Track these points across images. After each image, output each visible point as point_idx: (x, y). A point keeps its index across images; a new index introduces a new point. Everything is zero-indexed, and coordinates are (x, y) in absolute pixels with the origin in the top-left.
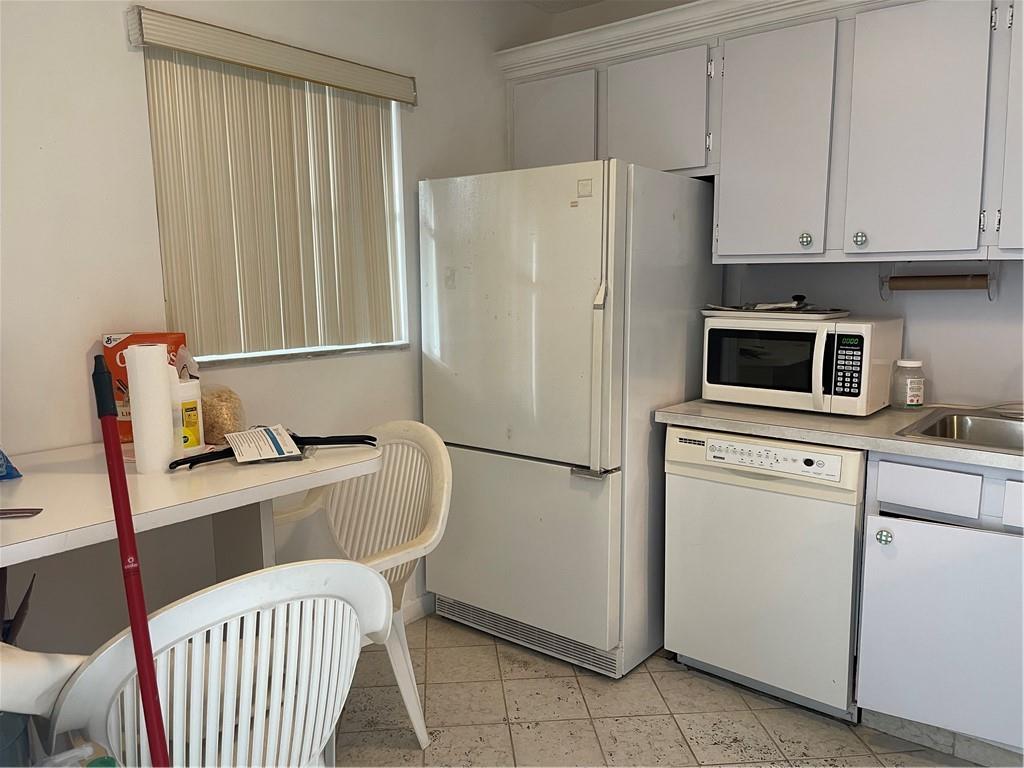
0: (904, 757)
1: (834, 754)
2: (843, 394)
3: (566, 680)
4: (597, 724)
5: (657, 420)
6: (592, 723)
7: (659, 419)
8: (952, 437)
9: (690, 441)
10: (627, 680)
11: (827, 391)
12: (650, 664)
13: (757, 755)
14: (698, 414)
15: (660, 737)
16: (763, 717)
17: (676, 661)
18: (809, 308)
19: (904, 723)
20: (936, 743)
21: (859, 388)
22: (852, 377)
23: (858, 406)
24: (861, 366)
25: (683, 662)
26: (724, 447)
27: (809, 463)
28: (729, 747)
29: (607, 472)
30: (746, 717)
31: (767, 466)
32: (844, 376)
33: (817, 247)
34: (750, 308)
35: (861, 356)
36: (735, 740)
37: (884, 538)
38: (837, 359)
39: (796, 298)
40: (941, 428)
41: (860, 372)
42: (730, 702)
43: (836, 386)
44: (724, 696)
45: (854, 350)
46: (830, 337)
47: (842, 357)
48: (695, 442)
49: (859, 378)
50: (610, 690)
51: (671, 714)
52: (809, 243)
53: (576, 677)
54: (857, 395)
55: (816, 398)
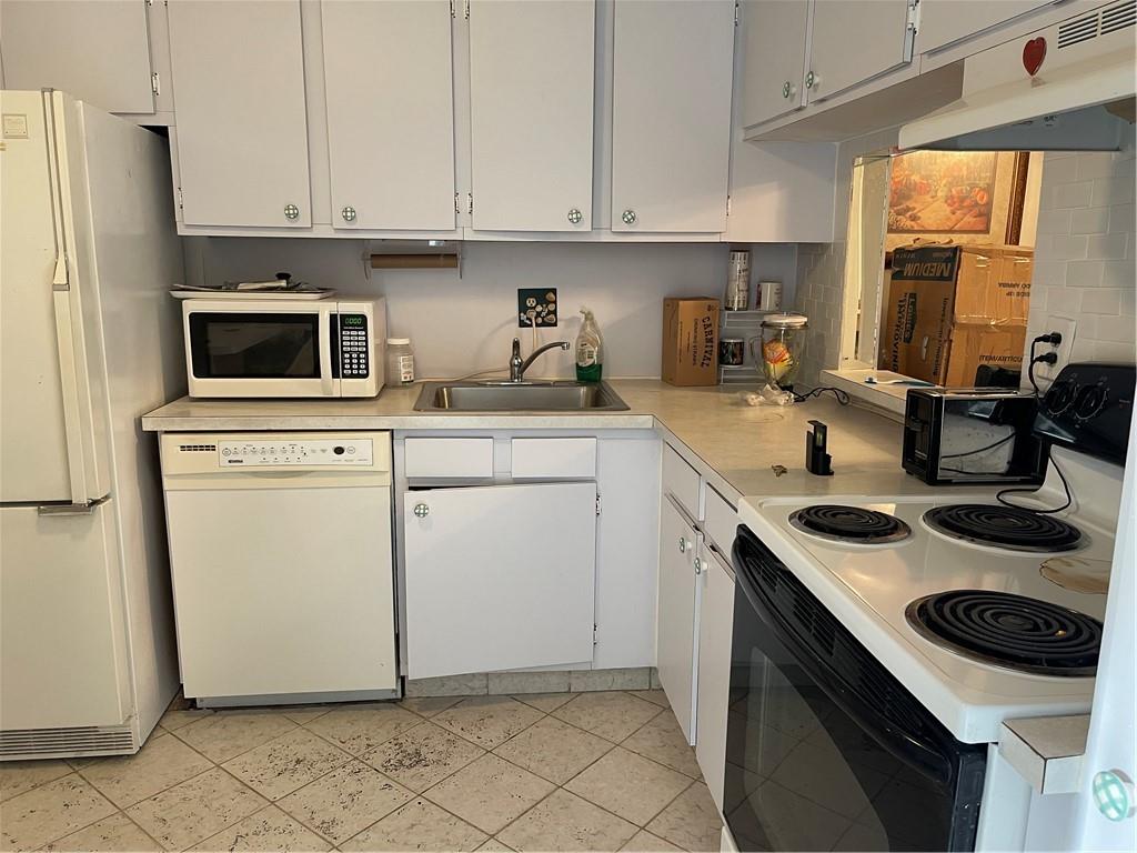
0: (452, 711)
1: (393, 734)
2: (352, 376)
3: (65, 780)
4: (131, 813)
5: (144, 429)
6: (124, 815)
7: (148, 426)
8: (444, 406)
9: (195, 448)
10: (146, 752)
11: (335, 375)
12: (165, 724)
13: (326, 766)
14: (186, 415)
15: (216, 795)
16: (316, 728)
17: (196, 708)
18: (304, 287)
19: (443, 680)
20: (473, 689)
21: (367, 368)
22: (359, 358)
23: (368, 386)
24: (366, 346)
25: (204, 706)
26: (240, 448)
27: (339, 451)
28: (294, 771)
29: (95, 503)
30: (299, 734)
31: (294, 462)
32: (351, 358)
33: (304, 221)
34: (231, 287)
35: (366, 336)
36: (298, 762)
37: (421, 511)
38: (342, 341)
39: (281, 276)
40: (437, 399)
41: (366, 353)
42: (276, 726)
43: (344, 368)
44: (267, 724)
45: (358, 330)
46: (333, 317)
47: (349, 339)
48: (201, 448)
49: (367, 358)
50: (129, 772)
51: (218, 766)
52: (296, 215)
53: (76, 772)
54: (366, 376)
55: (327, 383)
